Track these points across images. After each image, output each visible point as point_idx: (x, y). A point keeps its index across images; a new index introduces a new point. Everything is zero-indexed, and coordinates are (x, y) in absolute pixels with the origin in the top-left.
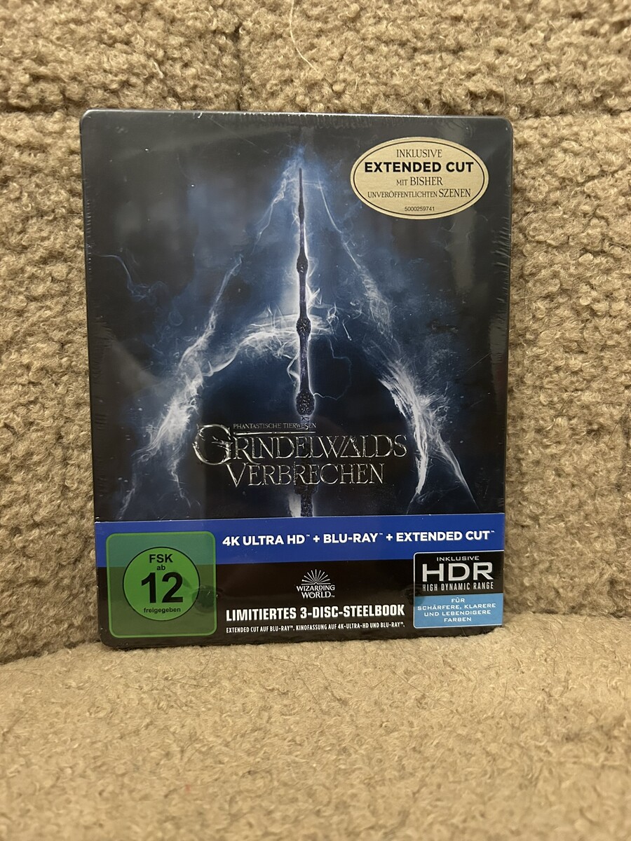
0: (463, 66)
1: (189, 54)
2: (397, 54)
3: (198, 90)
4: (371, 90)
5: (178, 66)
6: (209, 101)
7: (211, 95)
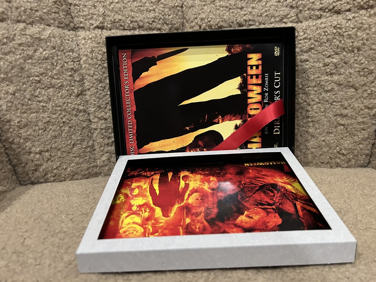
0: (243, 13)
1: (170, 13)
2: (225, 10)
3: (172, 22)
4: (218, 20)
5: (167, 16)
6: (175, 24)
7: (175, 23)
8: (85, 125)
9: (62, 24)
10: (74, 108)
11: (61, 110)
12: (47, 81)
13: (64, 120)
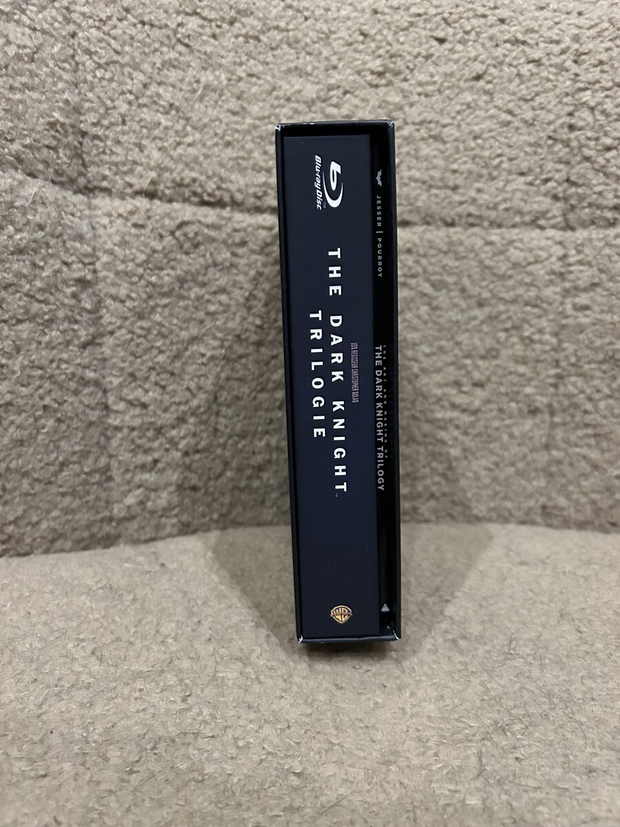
8: (94, 415)
9: (61, 175)
10: (73, 375)
11: (41, 377)
12: (19, 306)
13: (47, 401)
